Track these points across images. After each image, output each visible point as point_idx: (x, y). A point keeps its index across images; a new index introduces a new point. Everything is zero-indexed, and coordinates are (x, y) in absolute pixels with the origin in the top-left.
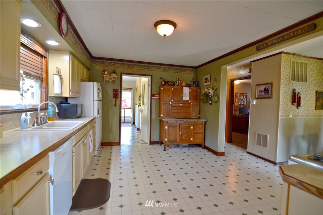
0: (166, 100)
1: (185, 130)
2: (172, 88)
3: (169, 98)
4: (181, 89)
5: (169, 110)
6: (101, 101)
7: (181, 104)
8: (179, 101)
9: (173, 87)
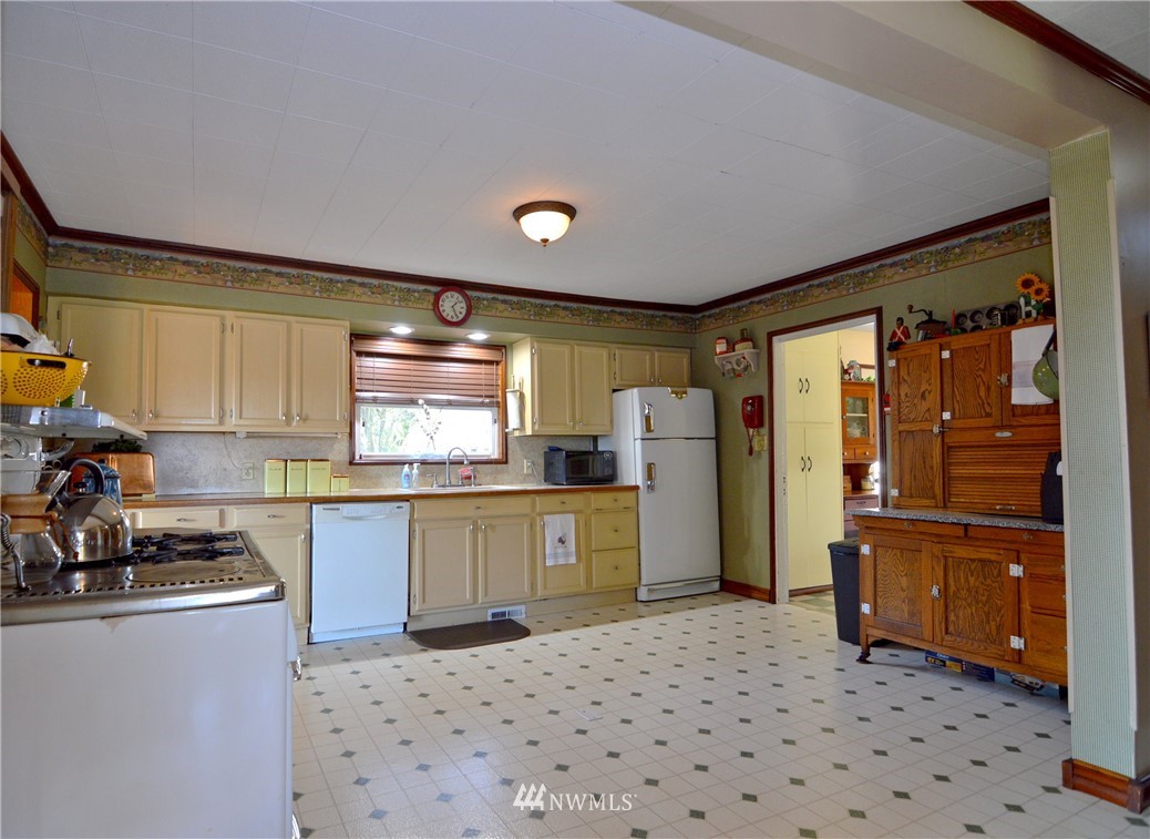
0: (912, 417)
1: (967, 580)
2: (941, 349)
3: (924, 405)
4: (994, 347)
5: (932, 468)
6: (714, 441)
7: (1002, 428)
8: (989, 415)
9: (949, 344)
